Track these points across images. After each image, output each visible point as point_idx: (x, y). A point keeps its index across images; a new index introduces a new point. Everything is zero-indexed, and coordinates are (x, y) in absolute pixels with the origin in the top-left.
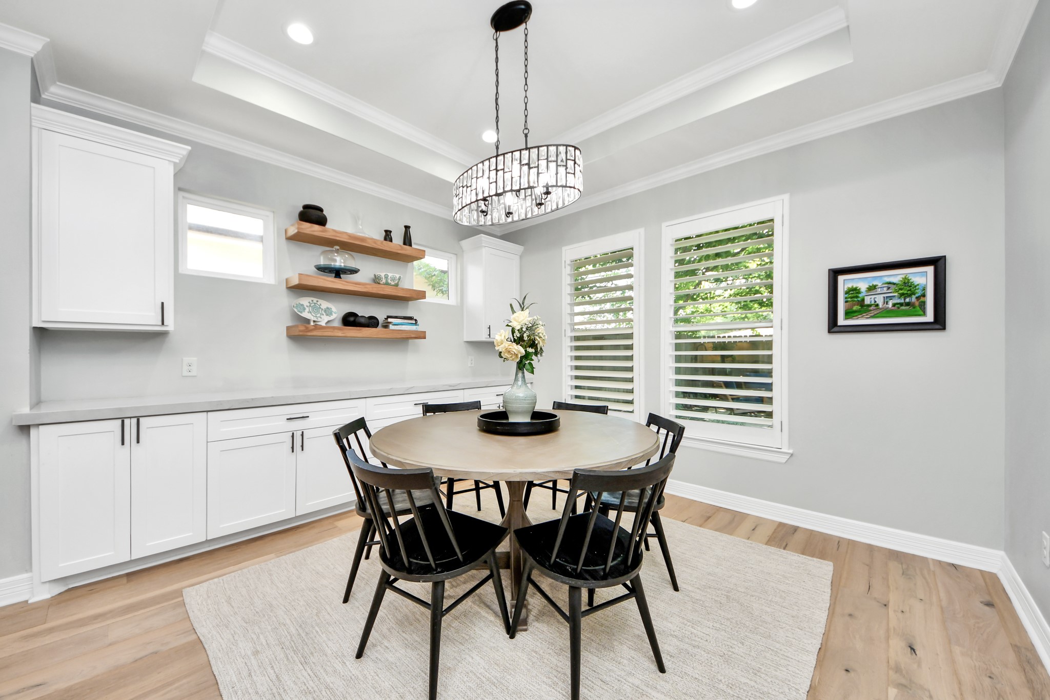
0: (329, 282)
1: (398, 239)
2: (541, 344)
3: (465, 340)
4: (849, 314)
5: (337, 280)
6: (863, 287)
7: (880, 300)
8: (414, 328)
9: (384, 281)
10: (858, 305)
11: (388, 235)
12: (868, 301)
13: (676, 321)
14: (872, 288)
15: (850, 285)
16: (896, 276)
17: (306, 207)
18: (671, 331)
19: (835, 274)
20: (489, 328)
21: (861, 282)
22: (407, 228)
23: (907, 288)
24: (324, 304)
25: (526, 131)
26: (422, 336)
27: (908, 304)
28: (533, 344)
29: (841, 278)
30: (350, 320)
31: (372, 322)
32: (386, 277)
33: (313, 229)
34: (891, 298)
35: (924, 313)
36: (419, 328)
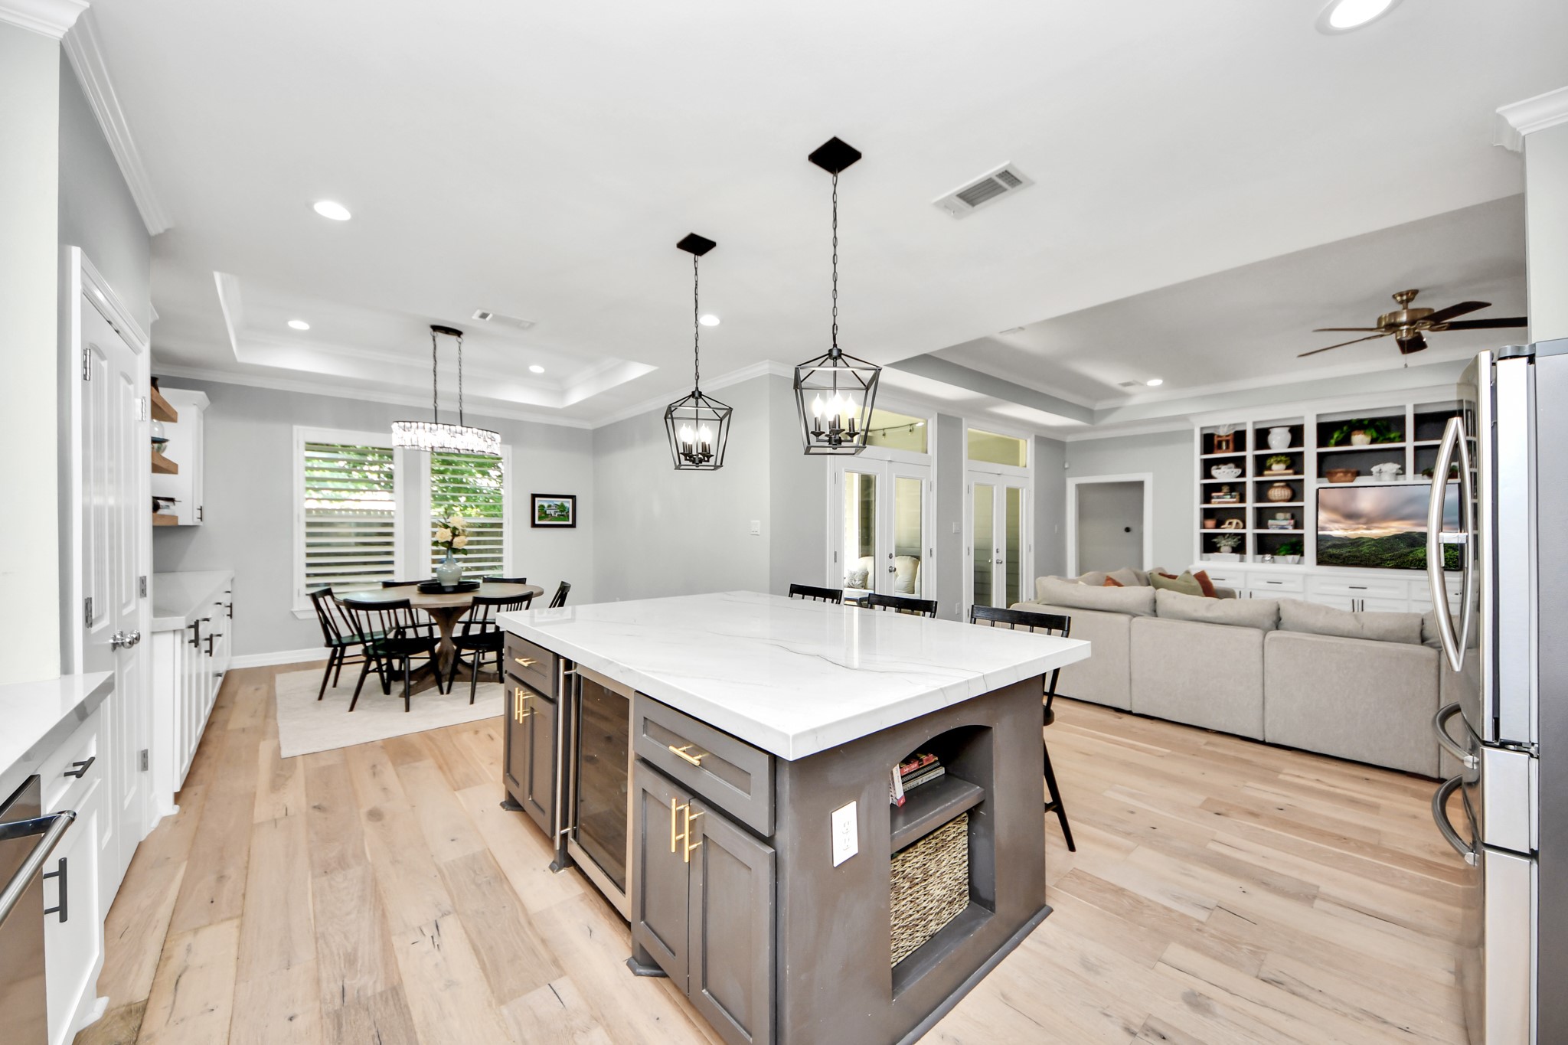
4: (540, 518)
6: (546, 505)
7: (552, 512)
10: (544, 515)
12: (548, 512)
14: (549, 506)
15: (541, 503)
16: (558, 501)
19: (534, 496)
20: (201, 509)
21: (545, 502)
23: (562, 508)
27: (563, 515)
29: (537, 499)
34: (557, 512)
35: (568, 521)
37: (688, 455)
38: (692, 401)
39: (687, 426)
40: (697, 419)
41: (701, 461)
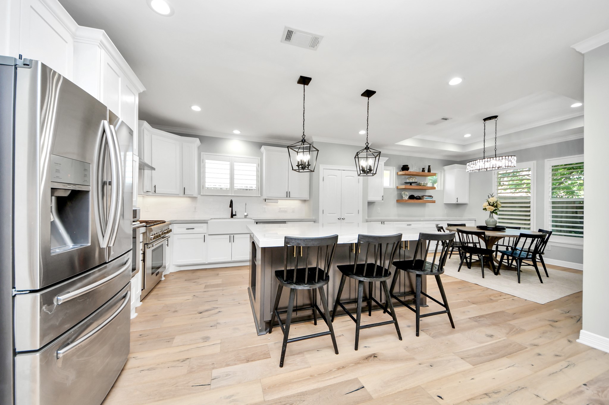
0: (408, 186)
1: (426, 171)
3: (445, 202)
5: (410, 186)
8: (432, 199)
9: (423, 185)
11: (423, 170)
13: (552, 197)
17: (403, 166)
18: (550, 201)
20: (457, 198)
22: (429, 166)
24: (406, 193)
25: (496, 149)
26: (434, 202)
28: (497, 206)
30: (412, 197)
31: (419, 198)
32: (424, 183)
33: (405, 172)
36: (433, 199)
37: (363, 170)
38: (365, 151)
39: (363, 160)
40: (367, 158)
41: (368, 172)
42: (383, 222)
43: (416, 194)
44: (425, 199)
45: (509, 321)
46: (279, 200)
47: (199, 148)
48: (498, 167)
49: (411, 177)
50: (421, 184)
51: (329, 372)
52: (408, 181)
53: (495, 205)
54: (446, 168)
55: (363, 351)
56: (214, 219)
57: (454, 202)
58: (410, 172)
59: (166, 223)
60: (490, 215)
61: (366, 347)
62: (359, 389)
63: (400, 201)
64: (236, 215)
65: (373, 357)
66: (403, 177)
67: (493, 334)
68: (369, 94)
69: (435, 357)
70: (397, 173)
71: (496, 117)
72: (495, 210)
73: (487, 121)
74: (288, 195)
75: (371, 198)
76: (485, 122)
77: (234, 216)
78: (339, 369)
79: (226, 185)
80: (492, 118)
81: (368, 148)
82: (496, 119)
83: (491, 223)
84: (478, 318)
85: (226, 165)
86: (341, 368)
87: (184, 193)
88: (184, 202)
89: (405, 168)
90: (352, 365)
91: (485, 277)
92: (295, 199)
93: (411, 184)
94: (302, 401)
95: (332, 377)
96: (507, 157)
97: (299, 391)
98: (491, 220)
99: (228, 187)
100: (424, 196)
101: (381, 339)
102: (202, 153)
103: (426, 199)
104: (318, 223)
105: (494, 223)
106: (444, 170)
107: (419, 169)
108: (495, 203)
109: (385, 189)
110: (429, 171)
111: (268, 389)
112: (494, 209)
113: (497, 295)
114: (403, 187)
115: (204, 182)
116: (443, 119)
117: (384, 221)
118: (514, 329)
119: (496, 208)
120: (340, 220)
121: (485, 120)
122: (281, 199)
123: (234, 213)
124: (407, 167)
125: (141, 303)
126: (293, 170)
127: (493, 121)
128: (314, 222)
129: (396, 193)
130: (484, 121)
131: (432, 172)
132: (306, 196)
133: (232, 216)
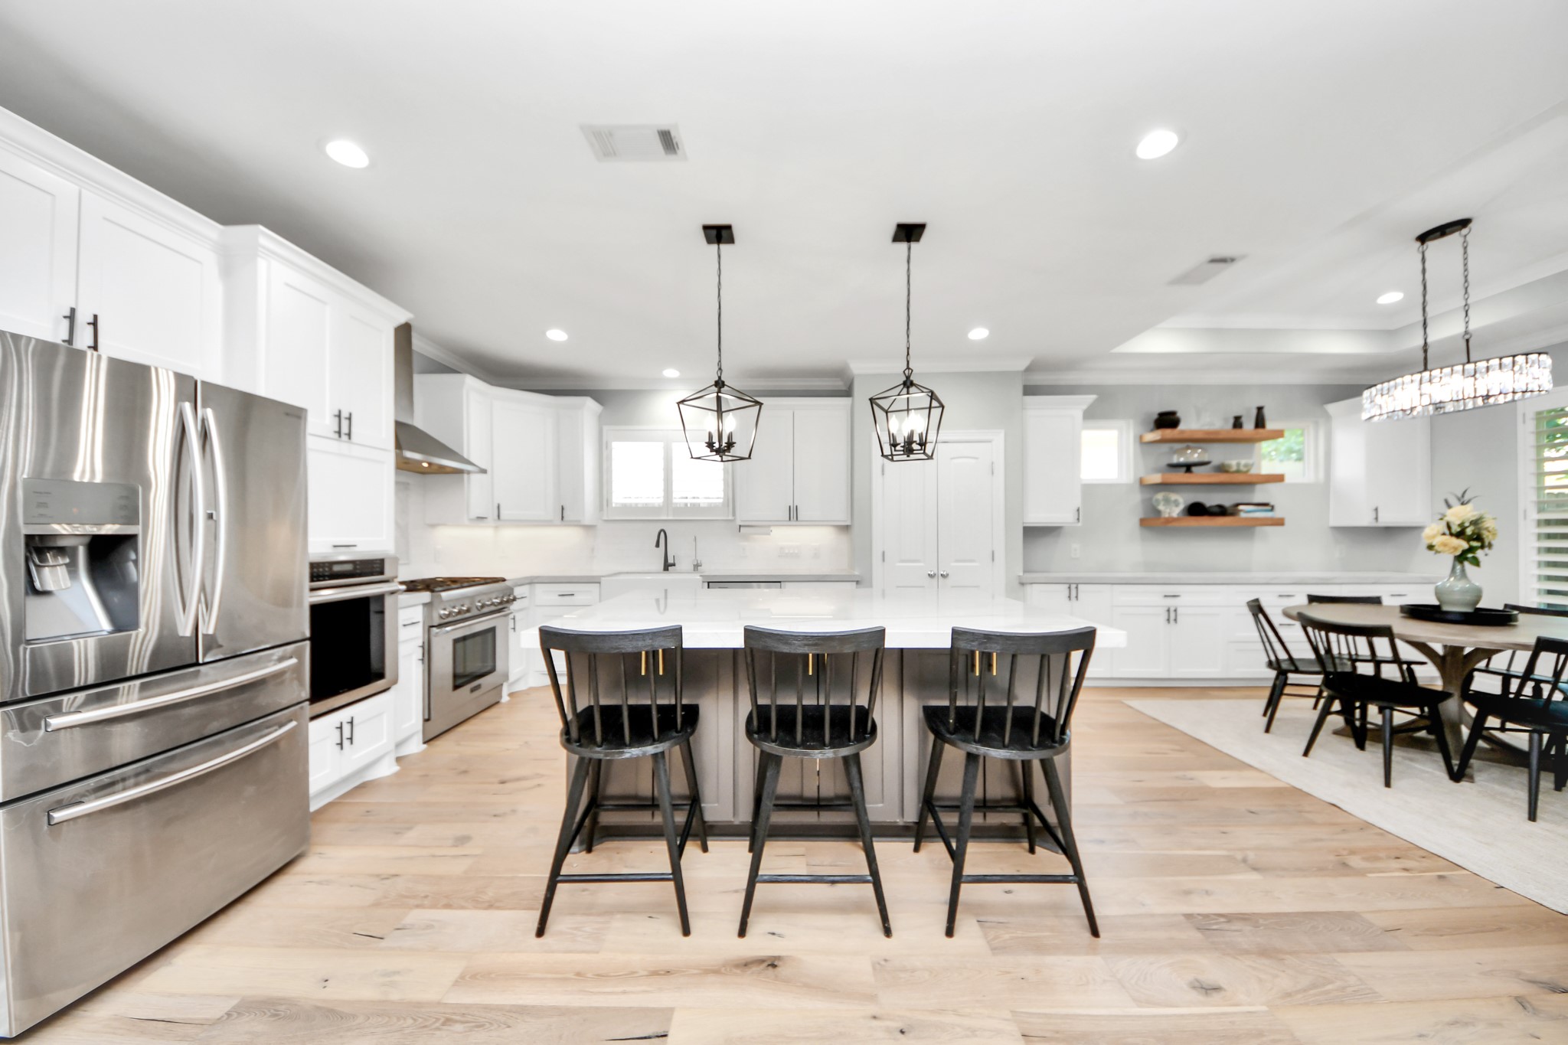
0: (1180, 476)
1: (1249, 425)
2: (1490, 537)
5: (1187, 475)
8: (1269, 515)
9: (1237, 469)
11: (1237, 423)
17: (1162, 415)
22: (1259, 409)
24: (1173, 497)
25: (1467, 337)
26: (1280, 522)
28: (1478, 537)
30: (1196, 510)
31: (1222, 511)
32: (1238, 464)
33: (1168, 433)
36: (1277, 514)
42: (1073, 586)
43: (1211, 500)
44: (1243, 515)
45: (1346, 951)
46: (772, 528)
47: (600, 417)
48: (1485, 393)
49: (1188, 448)
50: (1229, 466)
51: (625, 975)
52: (1175, 460)
53: (1469, 531)
54: (1332, 408)
55: (757, 943)
56: (627, 573)
57: (1366, 520)
58: (1182, 432)
59: (506, 582)
60: (1454, 568)
61: (773, 934)
62: (649, 1038)
63: (1152, 522)
64: (674, 565)
65: (766, 964)
66: (1165, 447)
67: (1223, 985)
68: (909, 233)
69: (941, 1011)
70: (1141, 437)
71: (1464, 223)
72: (1471, 549)
73: (1432, 245)
74: (793, 515)
75: (1037, 517)
76: (1425, 246)
77: (670, 568)
78: (655, 973)
79: (656, 497)
80: (1448, 230)
81: (912, 384)
82: (1464, 231)
83: (1457, 597)
84: (1222, 920)
85: (656, 450)
86: (663, 973)
87: (563, 517)
88: (568, 536)
89: (1167, 420)
90: (696, 972)
91: (1393, 782)
92: (812, 523)
93: (1188, 467)
94: (505, 1026)
95: (621, 989)
96: (1508, 361)
97: (520, 1002)
98: (1460, 585)
99: (661, 501)
100: (1238, 505)
101: (836, 920)
102: (605, 428)
103: (1246, 512)
104: (871, 586)
105: (1468, 598)
106: (1328, 417)
107: (1226, 420)
108: (1467, 524)
109: (1090, 490)
110: (1260, 422)
111: (470, 978)
112: (1464, 545)
113: (1382, 855)
114: (1157, 478)
115: (610, 492)
116: (1214, 261)
117: (1077, 584)
118: (1331, 982)
119: (1475, 544)
120: (934, 581)
121: (1423, 238)
122: (778, 523)
123: (670, 561)
124: (1171, 417)
125: (425, 746)
126: (692, 458)
127: (1454, 239)
128: (857, 582)
129: (1137, 497)
130: (1418, 244)
131: (1270, 425)
132: (843, 518)
133: (667, 566)
